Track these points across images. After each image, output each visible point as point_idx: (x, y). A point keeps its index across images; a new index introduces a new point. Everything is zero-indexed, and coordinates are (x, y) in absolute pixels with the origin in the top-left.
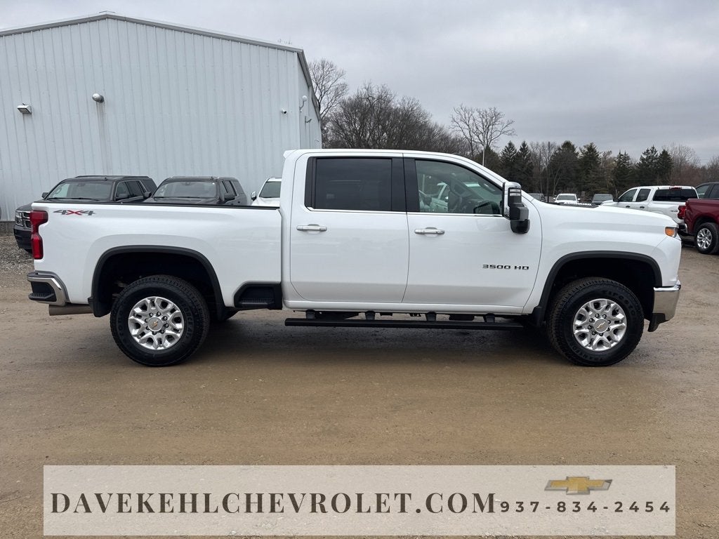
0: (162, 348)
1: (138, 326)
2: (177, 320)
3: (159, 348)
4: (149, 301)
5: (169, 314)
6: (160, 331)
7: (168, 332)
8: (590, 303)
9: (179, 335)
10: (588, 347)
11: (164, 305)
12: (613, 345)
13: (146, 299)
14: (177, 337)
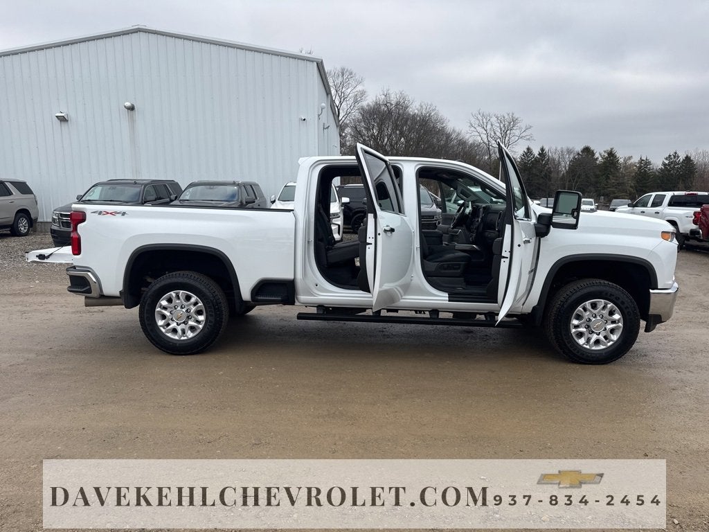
0: (186, 338)
1: (164, 317)
2: (199, 312)
3: (183, 338)
4: (174, 295)
5: (192, 307)
6: (184, 323)
7: (191, 323)
8: (588, 304)
9: (201, 326)
10: (585, 346)
11: (188, 298)
12: (609, 344)
13: (172, 293)
14: (199, 328)
